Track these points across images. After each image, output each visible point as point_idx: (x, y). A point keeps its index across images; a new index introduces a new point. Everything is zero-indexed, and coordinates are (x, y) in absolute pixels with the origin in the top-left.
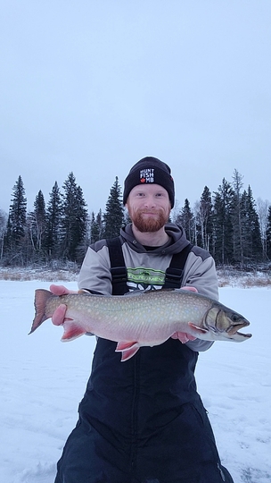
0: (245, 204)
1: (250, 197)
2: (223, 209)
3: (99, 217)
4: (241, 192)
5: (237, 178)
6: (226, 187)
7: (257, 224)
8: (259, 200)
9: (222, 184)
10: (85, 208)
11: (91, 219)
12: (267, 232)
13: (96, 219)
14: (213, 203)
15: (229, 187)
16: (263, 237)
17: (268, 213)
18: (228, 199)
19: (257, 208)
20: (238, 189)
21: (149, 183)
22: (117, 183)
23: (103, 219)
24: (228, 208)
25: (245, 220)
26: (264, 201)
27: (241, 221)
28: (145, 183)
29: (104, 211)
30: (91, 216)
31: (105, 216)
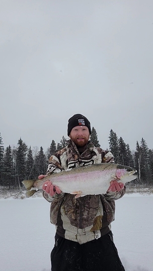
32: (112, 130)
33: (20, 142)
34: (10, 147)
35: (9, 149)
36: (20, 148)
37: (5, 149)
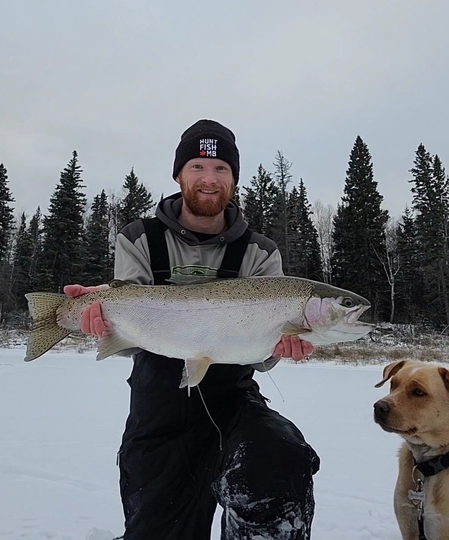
0: (295, 210)
1: (302, 198)
2: (258, 217)
3: (34, 222)
4: (289, 190)
5: (282, 166)
6: (265, 179)
7: (315, 245)
8: (318, 204)
9: (257, 175)
10: (9, 204)
11: (18, 225)
12: (332, 261)
13: (28, 225)
14: (242, 206)
15: (269, 180)
16: (325, 270)
17: (332, 228)
18: (267, 201)
19: (314, 219)
20: (283, 183)
21: (209, 157)
22: (74, 161)
23: (41, 226)
24: (267, 216)
25: (295, 238)
26: (325, 206)
27: (289, 238)
28: (205, 157)
29: (46, 212)
30: (20, 221)
31: (46, 221)
32: (421, 149)
33: (131, 181)
34: (103, 195)
35: (100, 201)
36: (129, 201)
37: (91, 201)
